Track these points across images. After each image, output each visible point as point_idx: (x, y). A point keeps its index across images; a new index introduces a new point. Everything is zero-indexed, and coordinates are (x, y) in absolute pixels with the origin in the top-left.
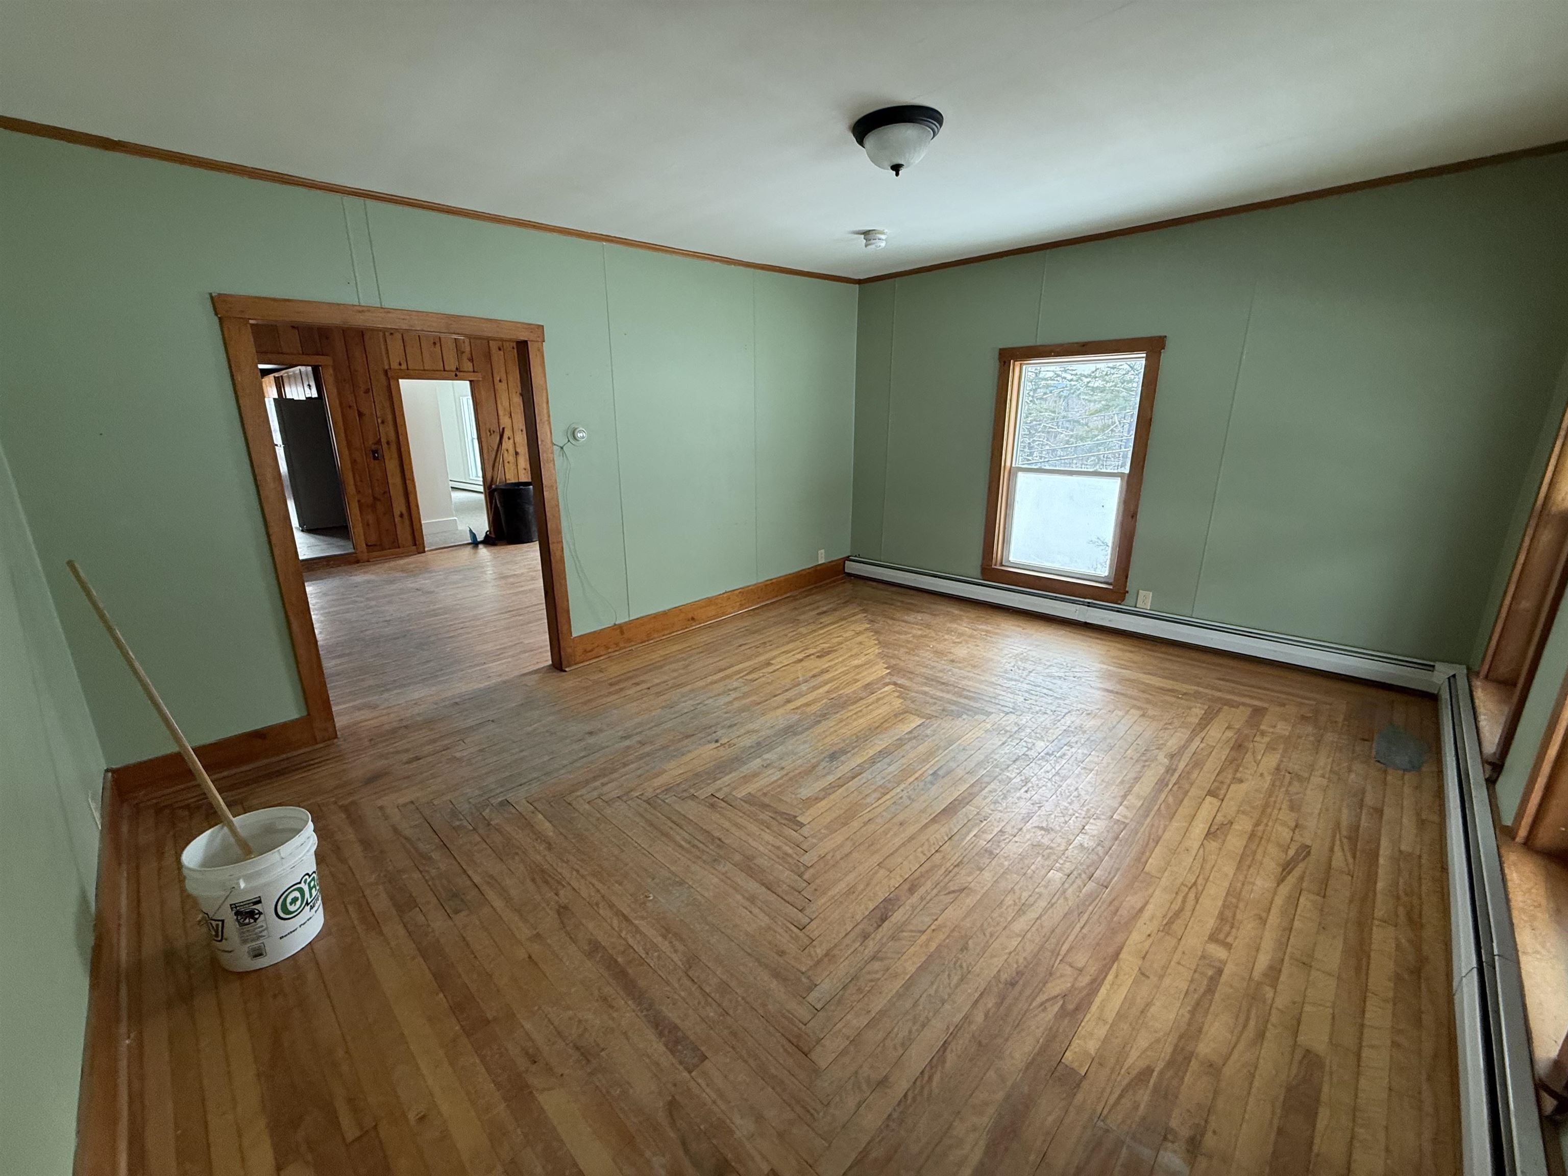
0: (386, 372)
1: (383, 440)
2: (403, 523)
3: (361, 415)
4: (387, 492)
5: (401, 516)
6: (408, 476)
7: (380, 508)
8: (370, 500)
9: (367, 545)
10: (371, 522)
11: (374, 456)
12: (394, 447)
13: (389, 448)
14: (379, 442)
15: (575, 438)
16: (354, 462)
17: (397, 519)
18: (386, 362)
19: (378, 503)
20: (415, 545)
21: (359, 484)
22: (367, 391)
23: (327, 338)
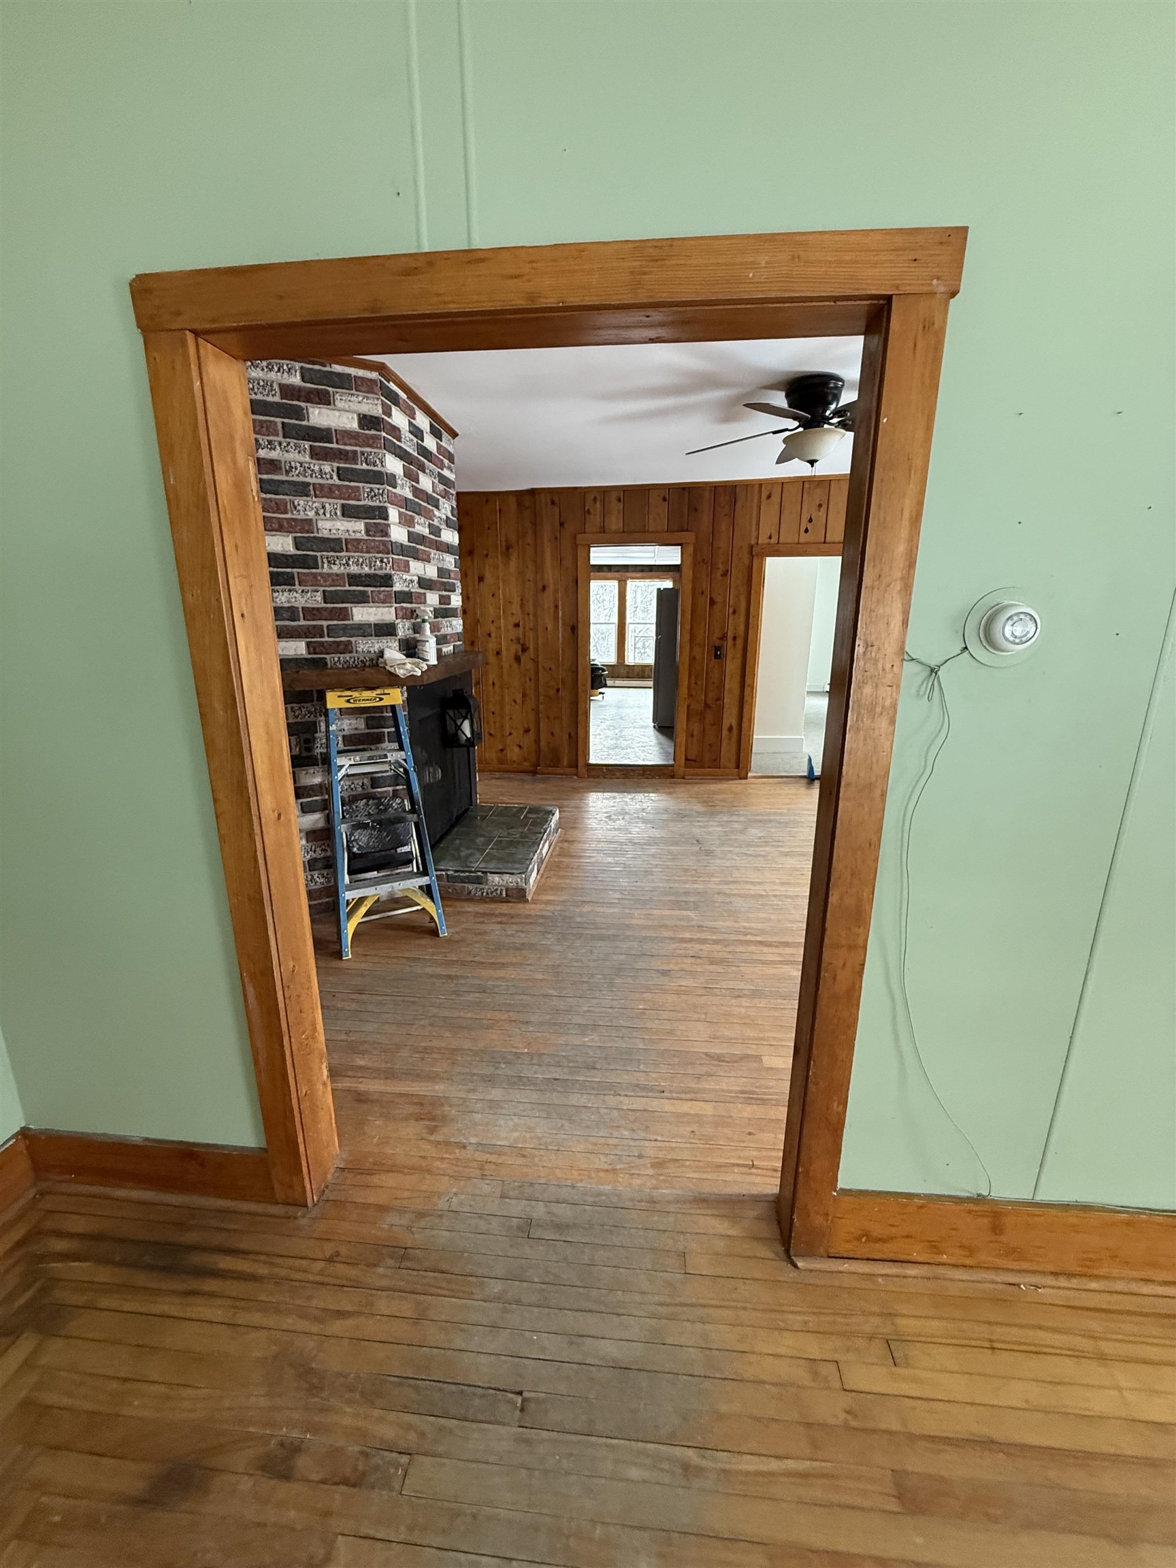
0: (751, 547)
1: (730, 635)
2: (730, 739)
3: (712, 602)
4: (720, 699)
5: (730, 729)
6: (748, 682)
7: (709, 717)
8: (700, 707)
9: (686, 759)
10: (695, 733)
11: (716, 653)
12: (740, 642)
13: (734, 645)
14: (724, 637)
15: (988, 638)
16: (693, 659)
17: (725, 733)
18: (754, 534)
19: (708, 711)
20: (738, 767)
21: (693, 685)
22: (725, 574)
23: (696, 510)
